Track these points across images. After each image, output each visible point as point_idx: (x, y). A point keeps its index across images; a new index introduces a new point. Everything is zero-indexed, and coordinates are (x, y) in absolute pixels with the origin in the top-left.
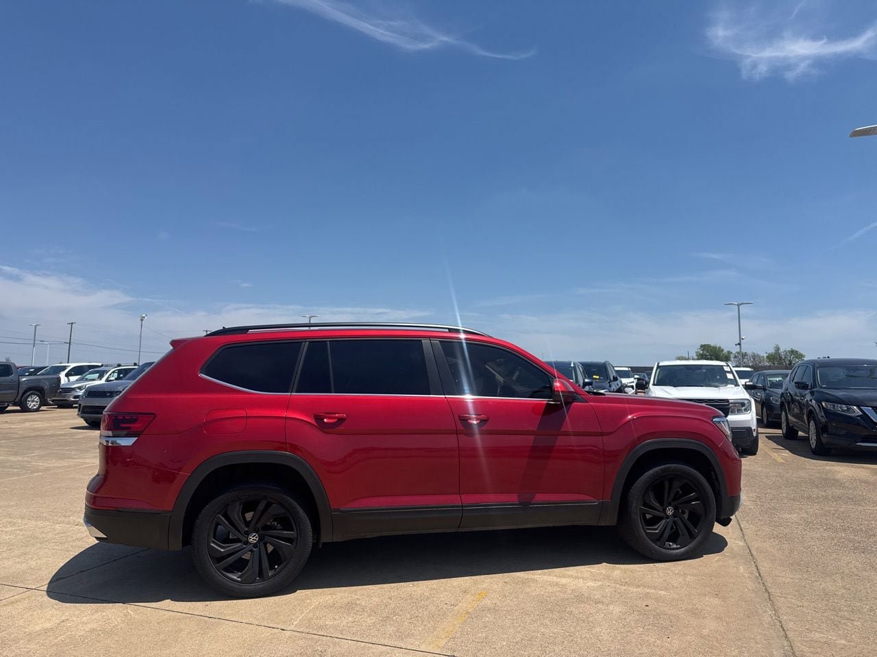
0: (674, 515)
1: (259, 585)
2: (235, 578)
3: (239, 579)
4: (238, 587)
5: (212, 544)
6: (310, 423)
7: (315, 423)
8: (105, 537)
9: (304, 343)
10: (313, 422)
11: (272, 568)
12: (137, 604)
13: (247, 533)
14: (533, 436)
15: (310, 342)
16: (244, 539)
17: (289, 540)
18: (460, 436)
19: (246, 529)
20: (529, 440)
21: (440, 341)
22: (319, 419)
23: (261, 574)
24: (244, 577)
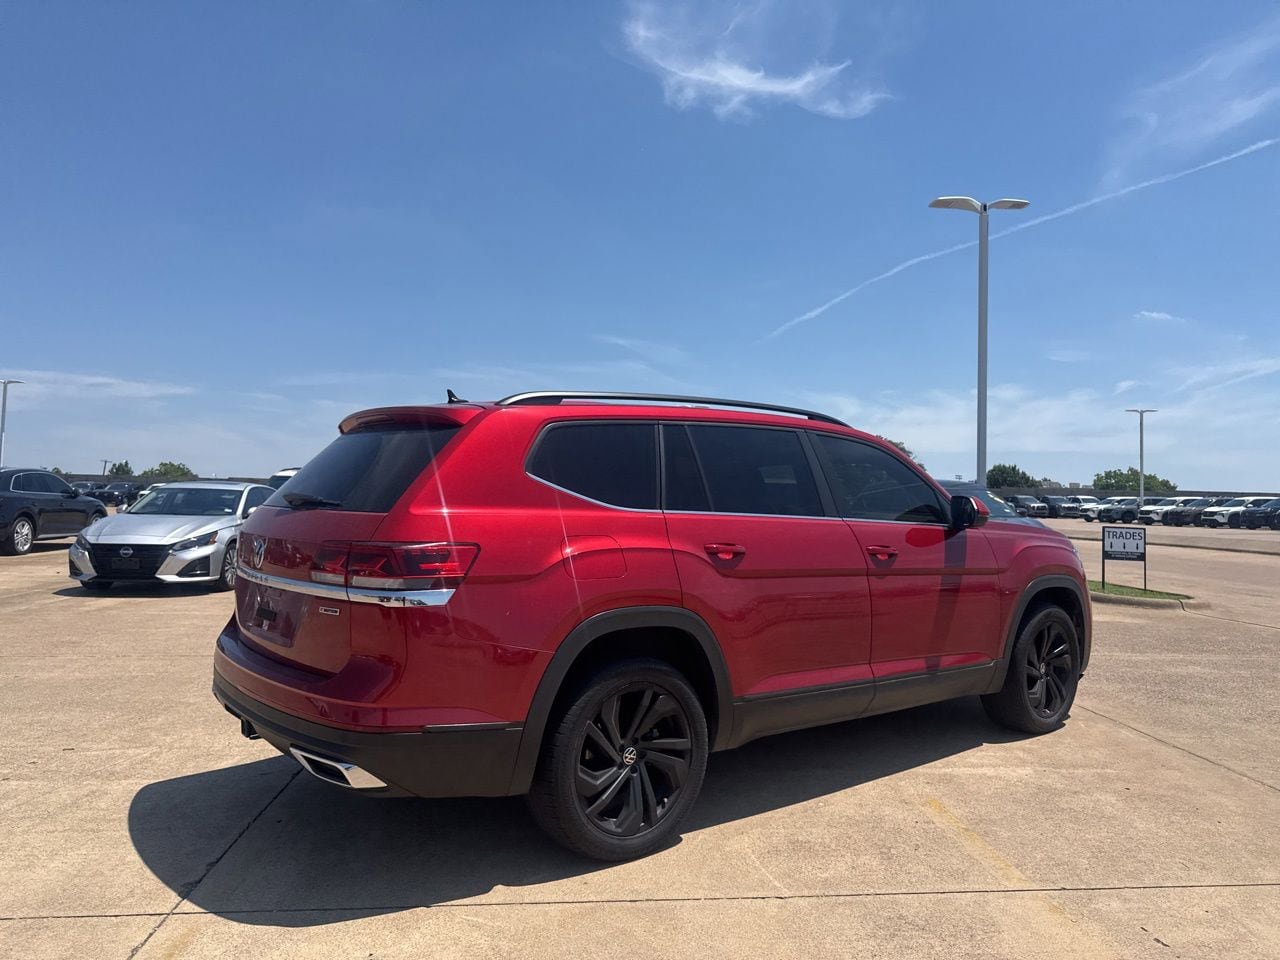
0: (1047, 674)
1: (646, 834)
2: (613, 827)
3: (619, 830)
4: (617, 842)
5: (581, 774)
6: (704, 560)
7: (710, 561)
8: (384, 785)
9: (656, 426)
10: (705, 556)
11: (660, 802)
12: (449, 903)
13: (622, 749)
14: (940, 577)
15: (664, 425)
16: (618, 760)
17: (679, 754)
18: (870, 578)
19: (622, 742)
20: (936, 581)
21: (818, 435)
22: (712, 553)
23: (647, 815)
24: (624, 827)
